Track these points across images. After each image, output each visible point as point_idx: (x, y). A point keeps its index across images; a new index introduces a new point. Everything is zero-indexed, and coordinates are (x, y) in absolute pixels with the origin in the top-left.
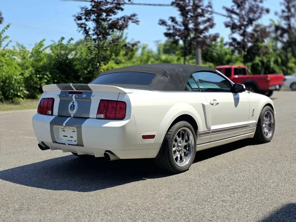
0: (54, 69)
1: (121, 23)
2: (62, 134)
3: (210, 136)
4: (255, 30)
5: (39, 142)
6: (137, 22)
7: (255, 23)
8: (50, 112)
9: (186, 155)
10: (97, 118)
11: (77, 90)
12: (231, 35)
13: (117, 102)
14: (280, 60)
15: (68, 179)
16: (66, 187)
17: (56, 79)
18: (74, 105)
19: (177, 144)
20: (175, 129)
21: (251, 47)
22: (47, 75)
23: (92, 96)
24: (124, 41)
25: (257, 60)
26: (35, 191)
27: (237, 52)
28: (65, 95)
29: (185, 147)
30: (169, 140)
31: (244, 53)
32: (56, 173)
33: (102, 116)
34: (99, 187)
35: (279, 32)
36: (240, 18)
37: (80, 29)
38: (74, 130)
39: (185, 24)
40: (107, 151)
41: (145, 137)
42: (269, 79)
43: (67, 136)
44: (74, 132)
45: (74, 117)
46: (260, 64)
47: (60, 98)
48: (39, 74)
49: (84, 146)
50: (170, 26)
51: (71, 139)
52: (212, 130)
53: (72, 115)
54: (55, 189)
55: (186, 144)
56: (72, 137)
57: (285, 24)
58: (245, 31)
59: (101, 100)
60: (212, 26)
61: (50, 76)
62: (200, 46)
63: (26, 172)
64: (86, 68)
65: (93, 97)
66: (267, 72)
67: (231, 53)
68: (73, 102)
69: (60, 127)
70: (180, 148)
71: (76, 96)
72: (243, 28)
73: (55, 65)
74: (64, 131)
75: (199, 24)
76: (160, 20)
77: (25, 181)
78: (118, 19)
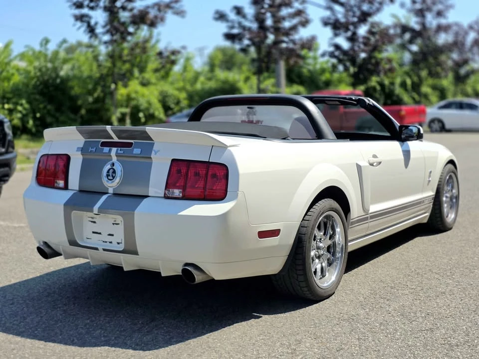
0: (33, 93)
1: (152, 13)
2: (89, 228)
3: (367, 225)
4: (371, 32)
5: (39, 242)
6: (181, 13)
7: (370, 20)
8: (61, 183)
9: (330, 264)
10: (166, 197)
11: (119, 138)
12: (331, 39)
13: (208, 164)
14: (409, 82)
15: (102, 319)
16: (102, 338)
17: (39, 112)
18: (113, 169)
19: (316, 243)
20: (315, 215)
21: (364, 59)
22: (22, 105)
23: (153, 152)
24: (153, 46)
25: (374, 81)
26: (41, 351)
27: (341, 68)
28: (94, 150)
29: (329, 249)
30: (305, 238)
31: (352, 70)
32: (74, 304)
33: (177, 192)
34: (172, 338)
35: (407, 36)
36: (347, 11)
37: (79, 24)
38: (115, 221)
39: (260, 19)
40: (187, 264)
41: (263, 234)
42: (403, 113)
43: (100, 233)
44: (116, 224)
45: (115, 194)
46: (378, 88)
47: (82, 155)
48: (8, 103)
49: (138, 255)
50: (232, 21)
51: (110, 239)
52: (370, 213)
53: (111, 191)
54: (83, 344)
55: (330, 242)
56: (112, 235)
57: (417, 23)
58: (354, 34)
59: (173, 160)
60: (305, 23)
61: (27, 106)
62: (284, 57)
63: (11, 302)
64: (90, 93)
65: (156, 154)
66: (389, 102)
67: (330, 69)
68: (113, 164)
69: (87, 215)
70: (322, 252)
71: (119, 152)
72: (351, 27)
73: (35, 87)
74: (94, 222)
75: (284, 19)
76: (217, 12)
77: (14, 324)
78: (148, 7)
